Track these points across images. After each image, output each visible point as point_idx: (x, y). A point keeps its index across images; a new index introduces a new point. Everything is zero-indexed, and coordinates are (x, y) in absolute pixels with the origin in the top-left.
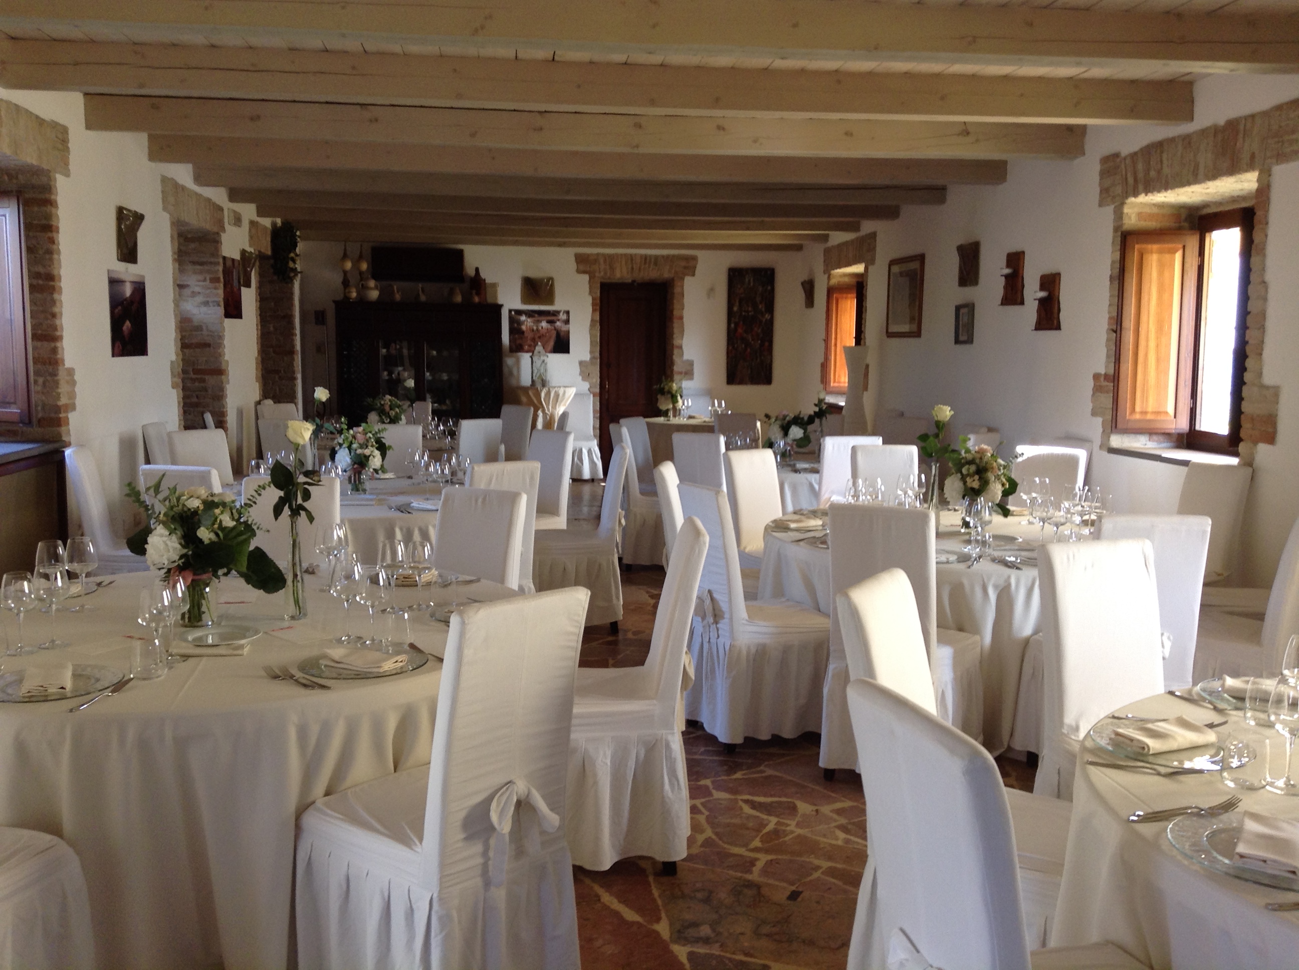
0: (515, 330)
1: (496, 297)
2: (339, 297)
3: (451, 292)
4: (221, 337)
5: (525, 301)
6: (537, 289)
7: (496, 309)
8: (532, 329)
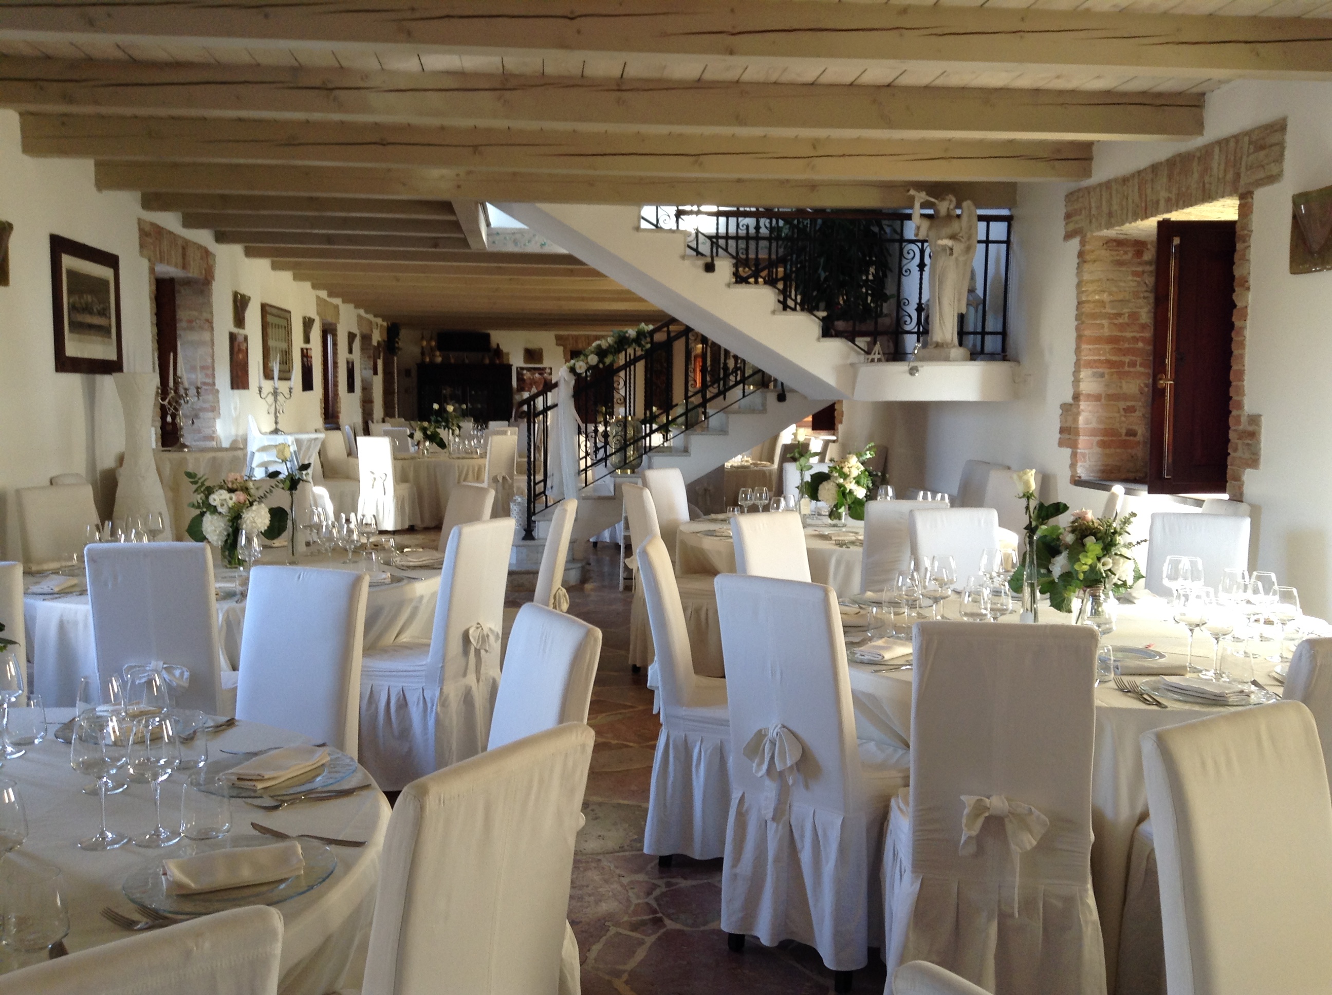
0: (520, 378)
1: (508, 360)
2: (419, 361)
3: (483, 358)
4: (372, 385)
5: (526, 361)
6: (532, 355)
7: (509, 367)
8: (530, 378)
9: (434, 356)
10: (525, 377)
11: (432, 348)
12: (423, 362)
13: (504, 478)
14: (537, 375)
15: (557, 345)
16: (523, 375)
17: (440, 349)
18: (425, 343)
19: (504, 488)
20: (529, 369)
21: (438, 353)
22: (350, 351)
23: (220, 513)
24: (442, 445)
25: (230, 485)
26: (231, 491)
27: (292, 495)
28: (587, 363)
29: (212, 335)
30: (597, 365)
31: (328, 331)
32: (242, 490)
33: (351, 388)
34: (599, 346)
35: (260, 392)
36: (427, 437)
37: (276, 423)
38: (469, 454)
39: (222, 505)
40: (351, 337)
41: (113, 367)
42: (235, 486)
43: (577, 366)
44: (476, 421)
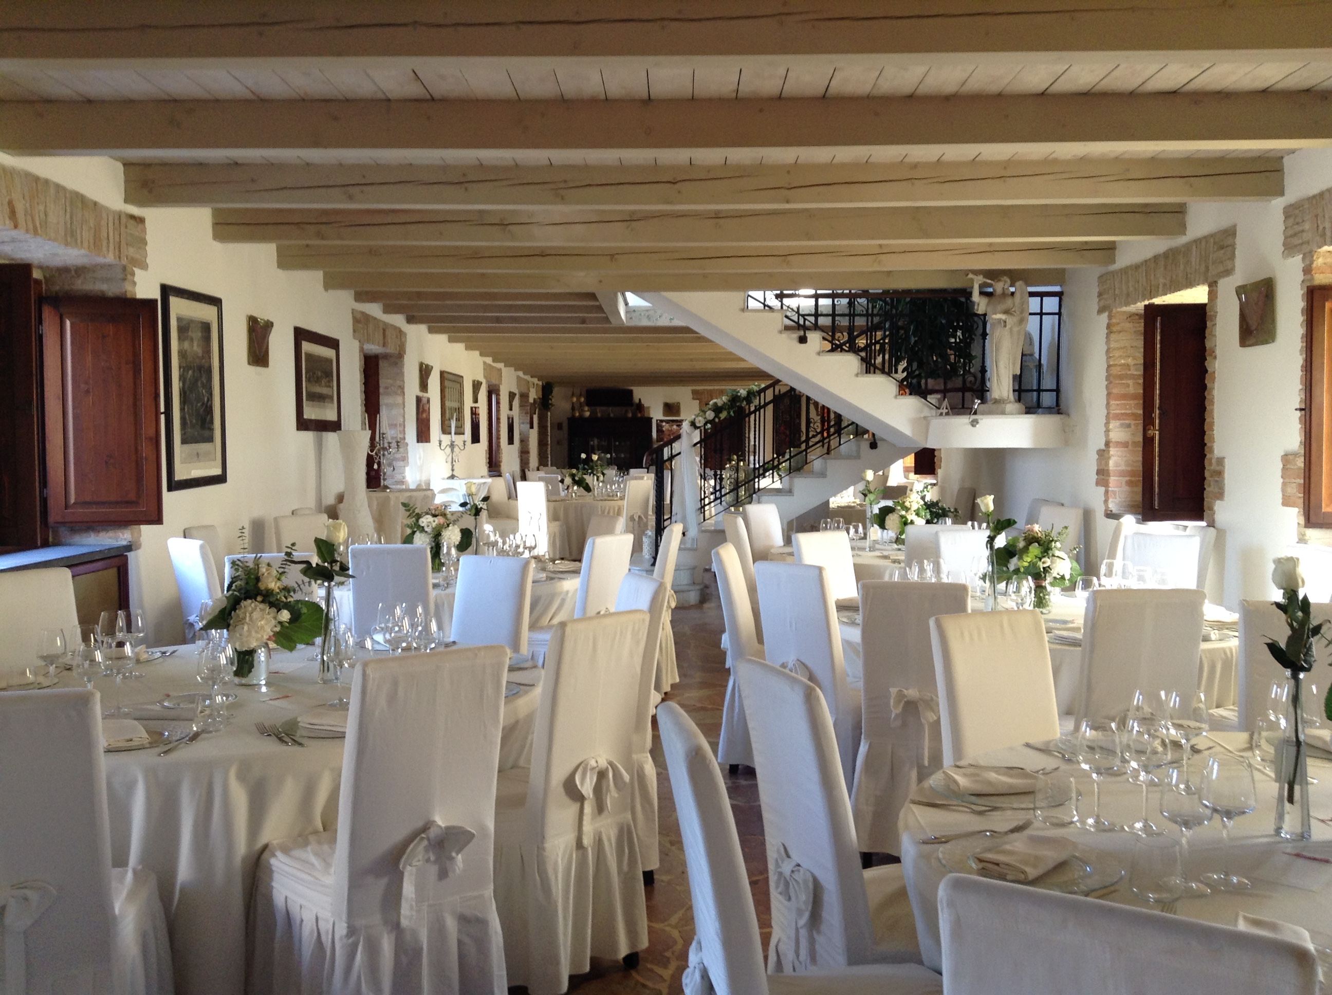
0: (660, 430)
1: (649, 414)
2: (570, 415)
3: (626, 412)
4: (529, 438)
5: (664, 415)
6: (671, 408)
7: (650, 420)
8: (668, 430)
9: (583, 411)
10: (664, 429)
11: (581, 403)
12: (573, 416)
13: (640, 517)
14: (675, 427)
15: (694, 399)
16: (662, 427)
17: (587, 405)
18: (575, 399)
19: (639, 526)
20: (667, 422)
21: (586, 408)
22: (511, 409)
23: (426, 532)
24: (588, 489)
25: (433, 512)
26: (435, 516)
27: (476, 519)
28: (705, 418)
29: (404, 398)
30: (714, 419)
31: (493, 391)
32: (441, 515)
33: (511, 441)
34: (715, 404)
35: (440, 444)
36: (575, 482)
37: (453, 470)
38: (611, 497)
39: (428, 526)
40: (512, 396)
41: (335, 426)
42: (437, 513)
43: (697, 421)
44: (620, 469)
